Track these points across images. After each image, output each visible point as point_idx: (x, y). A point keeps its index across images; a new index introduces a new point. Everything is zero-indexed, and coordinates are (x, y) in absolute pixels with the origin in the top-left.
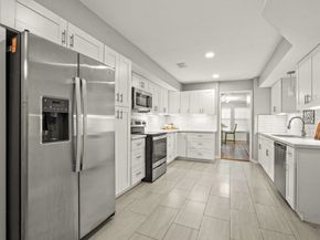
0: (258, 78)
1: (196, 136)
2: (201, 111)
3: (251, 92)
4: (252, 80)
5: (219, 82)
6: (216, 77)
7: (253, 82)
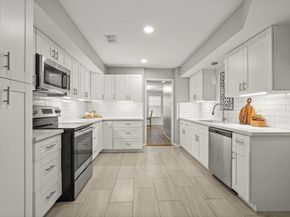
0: (179, 68)
1: (123, 124)
2: (128, 98)
3: (172, 80)
4: (173, 70)
5: (145, 69)
6: (144, 61)
7: (174, 72)
